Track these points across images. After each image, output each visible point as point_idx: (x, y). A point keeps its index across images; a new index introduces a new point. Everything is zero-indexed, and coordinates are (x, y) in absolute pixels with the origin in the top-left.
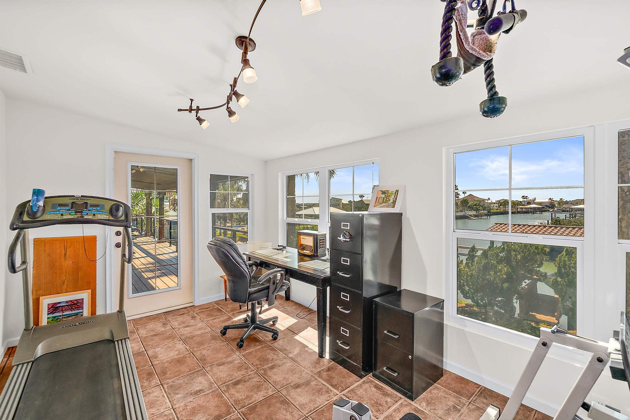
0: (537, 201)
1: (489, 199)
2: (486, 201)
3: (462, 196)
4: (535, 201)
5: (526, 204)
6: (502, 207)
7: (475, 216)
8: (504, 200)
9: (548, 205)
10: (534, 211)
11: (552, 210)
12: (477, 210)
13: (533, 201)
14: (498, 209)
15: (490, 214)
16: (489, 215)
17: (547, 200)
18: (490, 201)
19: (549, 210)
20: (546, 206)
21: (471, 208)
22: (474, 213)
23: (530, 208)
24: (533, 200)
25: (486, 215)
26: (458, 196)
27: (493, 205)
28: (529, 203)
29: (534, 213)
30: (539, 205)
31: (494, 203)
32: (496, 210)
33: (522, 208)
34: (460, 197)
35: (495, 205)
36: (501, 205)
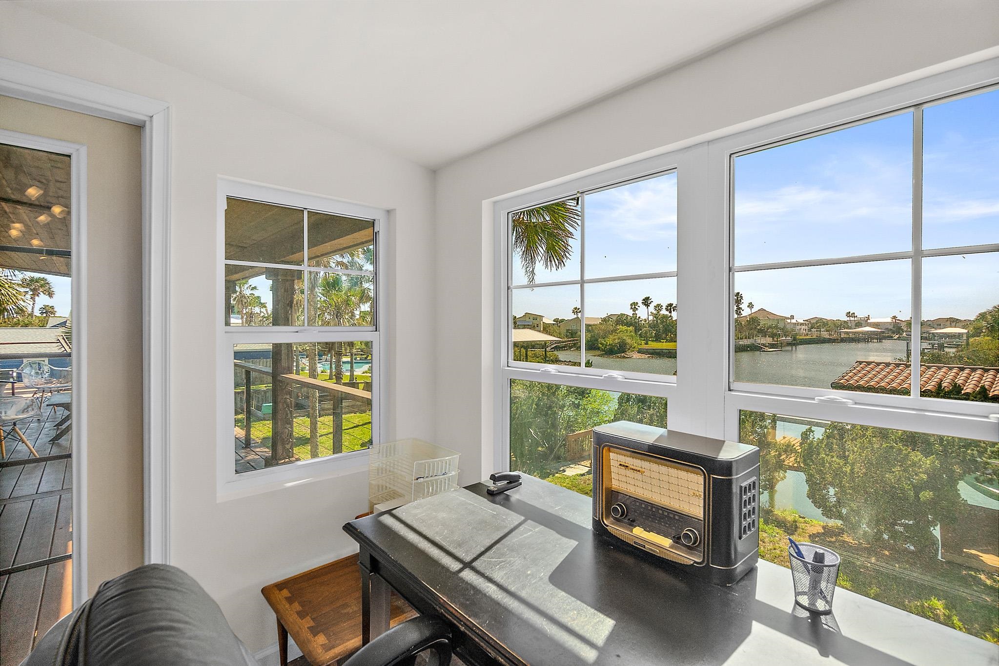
0: (871, 320)
1: (792, 317)
2: (788, 320)
3: (746, 312)
4: (869, 321)
5: (853, 326)
6: (814, 330)
7: (772, 346)
8: (818, 319)
9: (891, 327)
10: (867, 338)
11: (898, 336)
12: (773, 336)
13: (866, 321)
14: (807, 334)
15: (795, 342)
16: (794, 344)
17: (889, 320)
18: (794, 321)
19: (892, 337)
20: (887, 329)
21: (763, 332)
22: (769, 340)
23: (862, 333)
24: (866, 319)
25: (789, 344)
26: (740, 312)
27: (799, 327)
28: (859, 324)
29: (868, 341)
30: (876, 328)
31: (802, 324)
32: (805, 336)
33: (847, 333)
34: (744, 314)
35: (804, 327)
36: (812, 328)
